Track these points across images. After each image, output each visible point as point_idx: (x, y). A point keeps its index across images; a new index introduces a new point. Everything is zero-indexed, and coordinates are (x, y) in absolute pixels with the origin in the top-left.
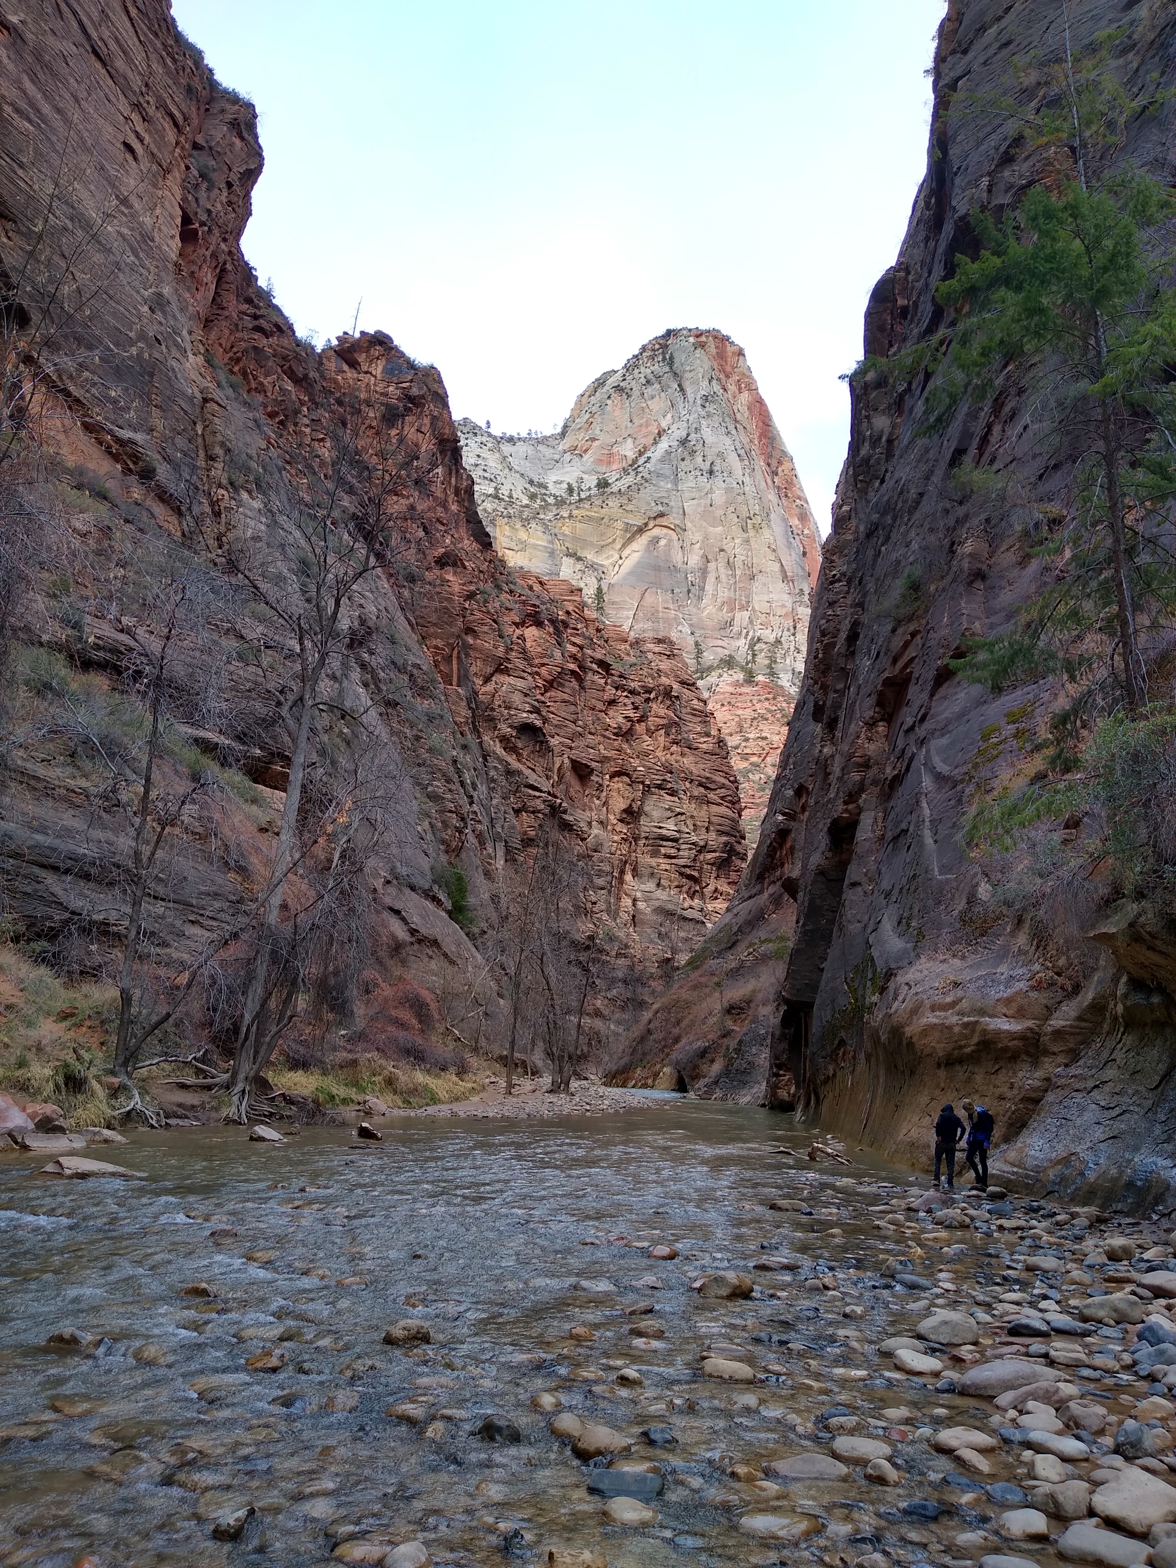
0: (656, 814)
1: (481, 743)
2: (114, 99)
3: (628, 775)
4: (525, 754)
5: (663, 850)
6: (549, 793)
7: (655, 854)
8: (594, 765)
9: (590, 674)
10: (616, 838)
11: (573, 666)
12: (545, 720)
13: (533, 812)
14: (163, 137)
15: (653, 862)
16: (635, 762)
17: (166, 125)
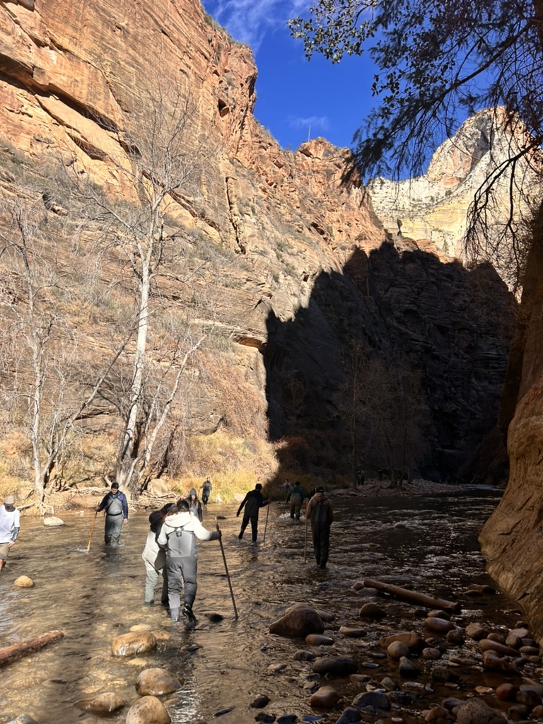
0: (485, 347)
1: (385, 322)
2: (174, 51)
3: (467, 329)
4: (409, 325)
5: (491, 365)
6: (424, 342)
7: (487, 367)
8: (449, 326)
9: (443, 282)
10: (464, 361)
11: (433, 280)
12: (419, 307)
13: (416, 352)
14: (200, 65)
15: (486, 371)
16: (471, 323)
17: (201, 59)
